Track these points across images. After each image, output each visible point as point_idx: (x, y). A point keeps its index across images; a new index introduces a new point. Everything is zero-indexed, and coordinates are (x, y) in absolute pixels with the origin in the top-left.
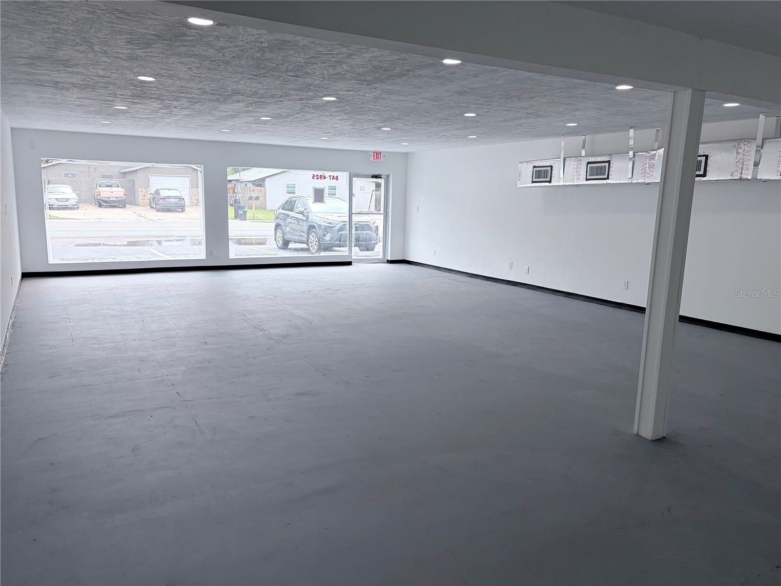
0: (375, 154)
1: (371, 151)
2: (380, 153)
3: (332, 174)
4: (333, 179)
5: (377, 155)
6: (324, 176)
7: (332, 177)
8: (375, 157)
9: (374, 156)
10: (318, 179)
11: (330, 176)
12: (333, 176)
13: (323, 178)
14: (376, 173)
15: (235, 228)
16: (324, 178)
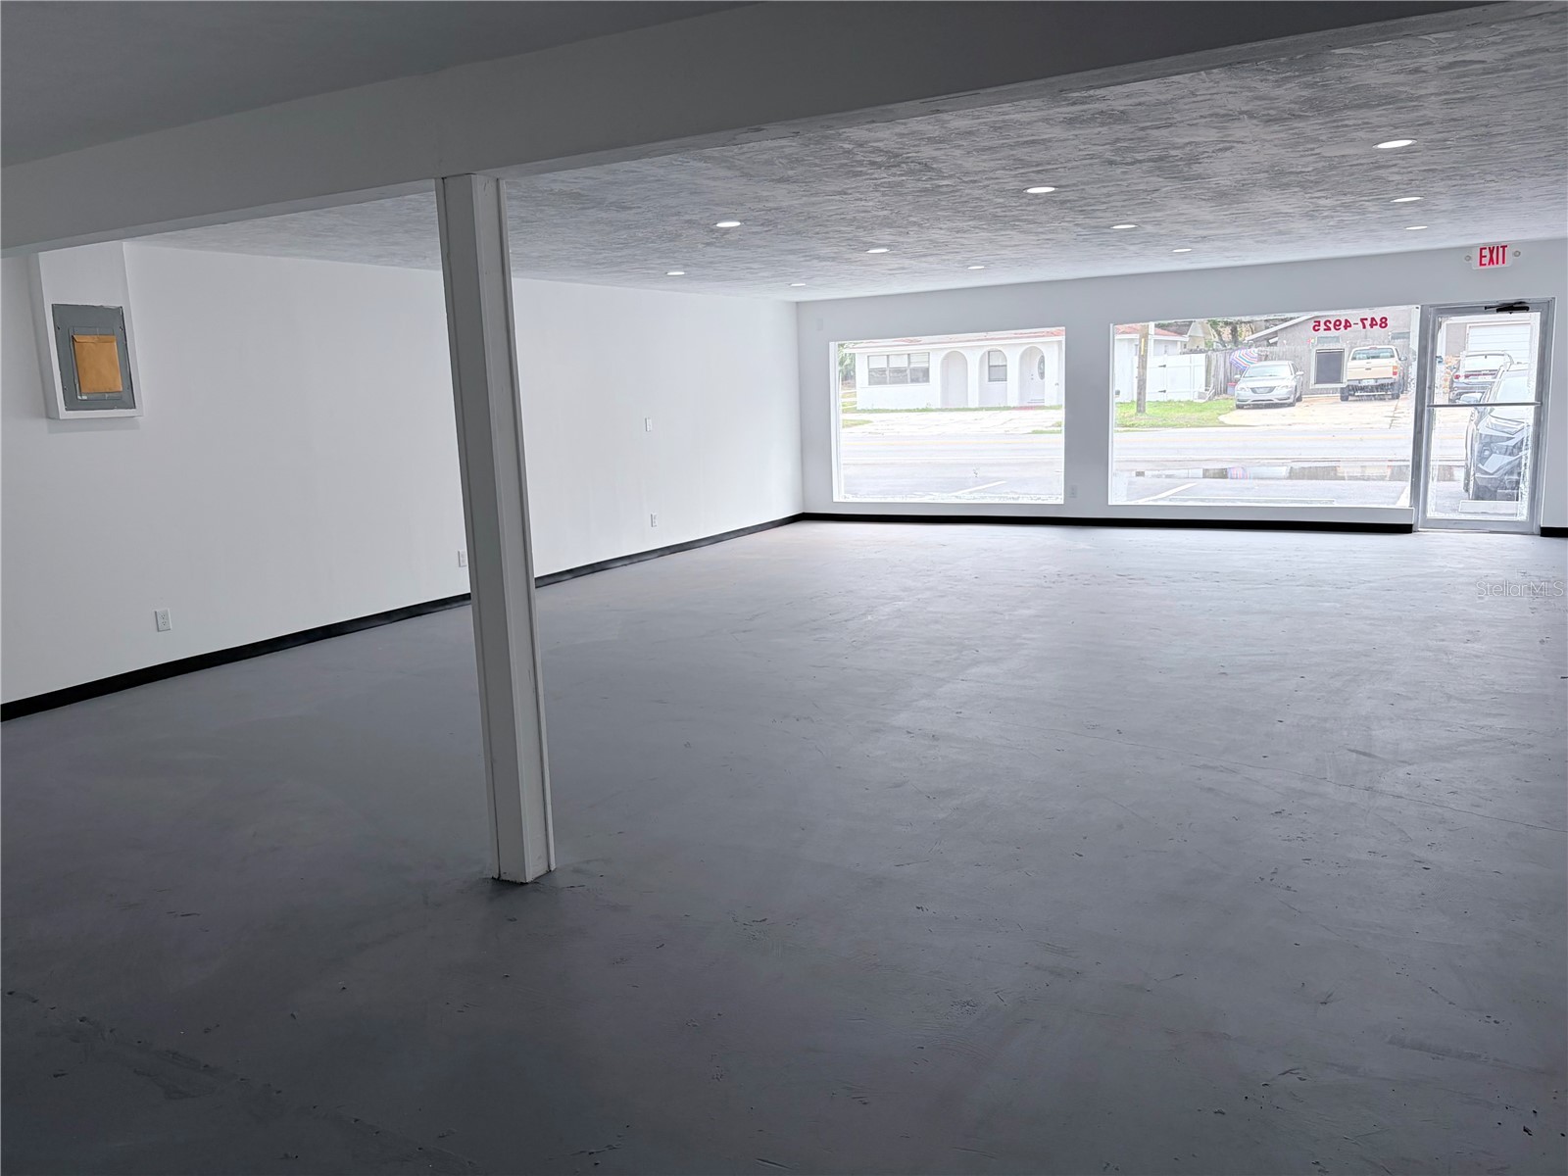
0: (1486, 252)
1: (1470, 248)
2: (1504, 247)
3: (1368, 314)
4: (1372, 326)
5: (1493, 254)
6: (1347, 321)
7: (1368, 323)
8: (1486, 261)
9: (1481, 257)
10: (1329, 329)
11: (1362, 320)
12: (1373, 319)
13: (1342, 326)
14: (1511, 298)
15: (1123, 445)
16: (1346, 327)
